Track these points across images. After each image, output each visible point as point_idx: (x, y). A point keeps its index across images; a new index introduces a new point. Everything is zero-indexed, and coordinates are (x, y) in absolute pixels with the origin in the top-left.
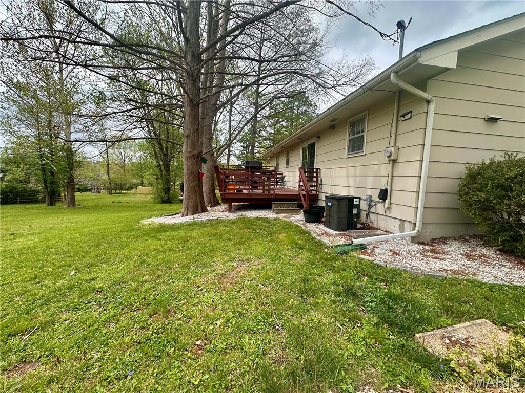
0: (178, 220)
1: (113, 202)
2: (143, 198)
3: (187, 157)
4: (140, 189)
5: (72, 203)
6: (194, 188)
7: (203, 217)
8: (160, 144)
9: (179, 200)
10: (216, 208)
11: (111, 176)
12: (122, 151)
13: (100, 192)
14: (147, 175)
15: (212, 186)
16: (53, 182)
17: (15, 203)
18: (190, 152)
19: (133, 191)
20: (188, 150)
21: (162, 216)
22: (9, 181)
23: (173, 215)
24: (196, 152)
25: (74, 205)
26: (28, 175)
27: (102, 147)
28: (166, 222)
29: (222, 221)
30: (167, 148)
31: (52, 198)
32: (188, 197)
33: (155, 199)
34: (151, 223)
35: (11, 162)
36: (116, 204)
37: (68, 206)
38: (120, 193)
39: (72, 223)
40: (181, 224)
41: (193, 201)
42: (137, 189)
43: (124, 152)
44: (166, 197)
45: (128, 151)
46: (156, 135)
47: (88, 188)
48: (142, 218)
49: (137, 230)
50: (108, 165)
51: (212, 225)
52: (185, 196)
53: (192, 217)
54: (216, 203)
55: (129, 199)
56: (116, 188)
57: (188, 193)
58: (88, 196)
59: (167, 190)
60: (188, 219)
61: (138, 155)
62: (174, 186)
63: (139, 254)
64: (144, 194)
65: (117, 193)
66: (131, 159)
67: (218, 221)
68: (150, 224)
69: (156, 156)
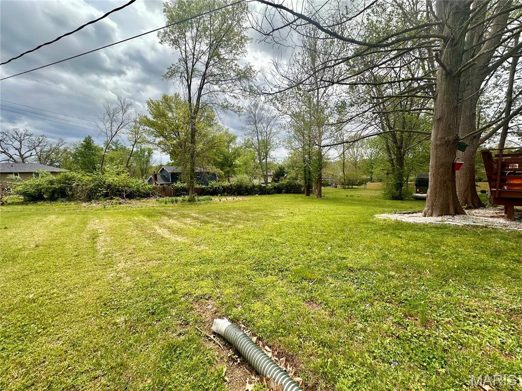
0: (418, 219)
1: (347, 196)
2: (373, 193)
3: (437, 145)
4: (369, 184)
5: (320, 195)
6: (445, 183)
7: (457, 221)
8: (394, 136)
9: (413, 197)
10: (477, 211)
11: (345, 173)
12: (355, 149)
13: (336, 187)
14: (377, 171)
15: (470, 180)
16: (309, 179)
17: (290, 193)
18: (441, 138)
19: (363, 187)
20: (439, 136)
21: (395, 213)
22: (289, 179)
23: (409, 213)
24: (451, 138)
25: (321, 196)
26: (297, 174)
27: (340, 149)
28: (403, 220)
29: (495, 230)
30: (402, 140)
31: (308, 191)
32: (435, 194)
33: (385, 195)
34: (386, 218)
35: (290, 166)
36: (349, 197)
37: (317, 197)
38: (352, 188)
39: (321, 209)
40: (424, 224)
41: (441, 199)
42: (366, 185)
43: (357, 151)
44: (397, 193)
45: (360, 149)
46: (390, 128)
47: (329, 184)
48: (376, 213)
49: (373, 223)
50: (344, 164)
51: (475, 234)
52: (431, 192)
53: (440, 218)
54: (476, 204)
55: (359, 193)
56: (349, 183)
57: (435, 189)
58: (328, 190)
59: (399, 186)
60: (434, 220)
61: (369, 151)
62: (407, 182)
63: (380, 247)
64: (374, 189)
65: (350, 188)
66: (363, 156)
67: (488, 231)
68: (385, 220)
69: (388, 149)
